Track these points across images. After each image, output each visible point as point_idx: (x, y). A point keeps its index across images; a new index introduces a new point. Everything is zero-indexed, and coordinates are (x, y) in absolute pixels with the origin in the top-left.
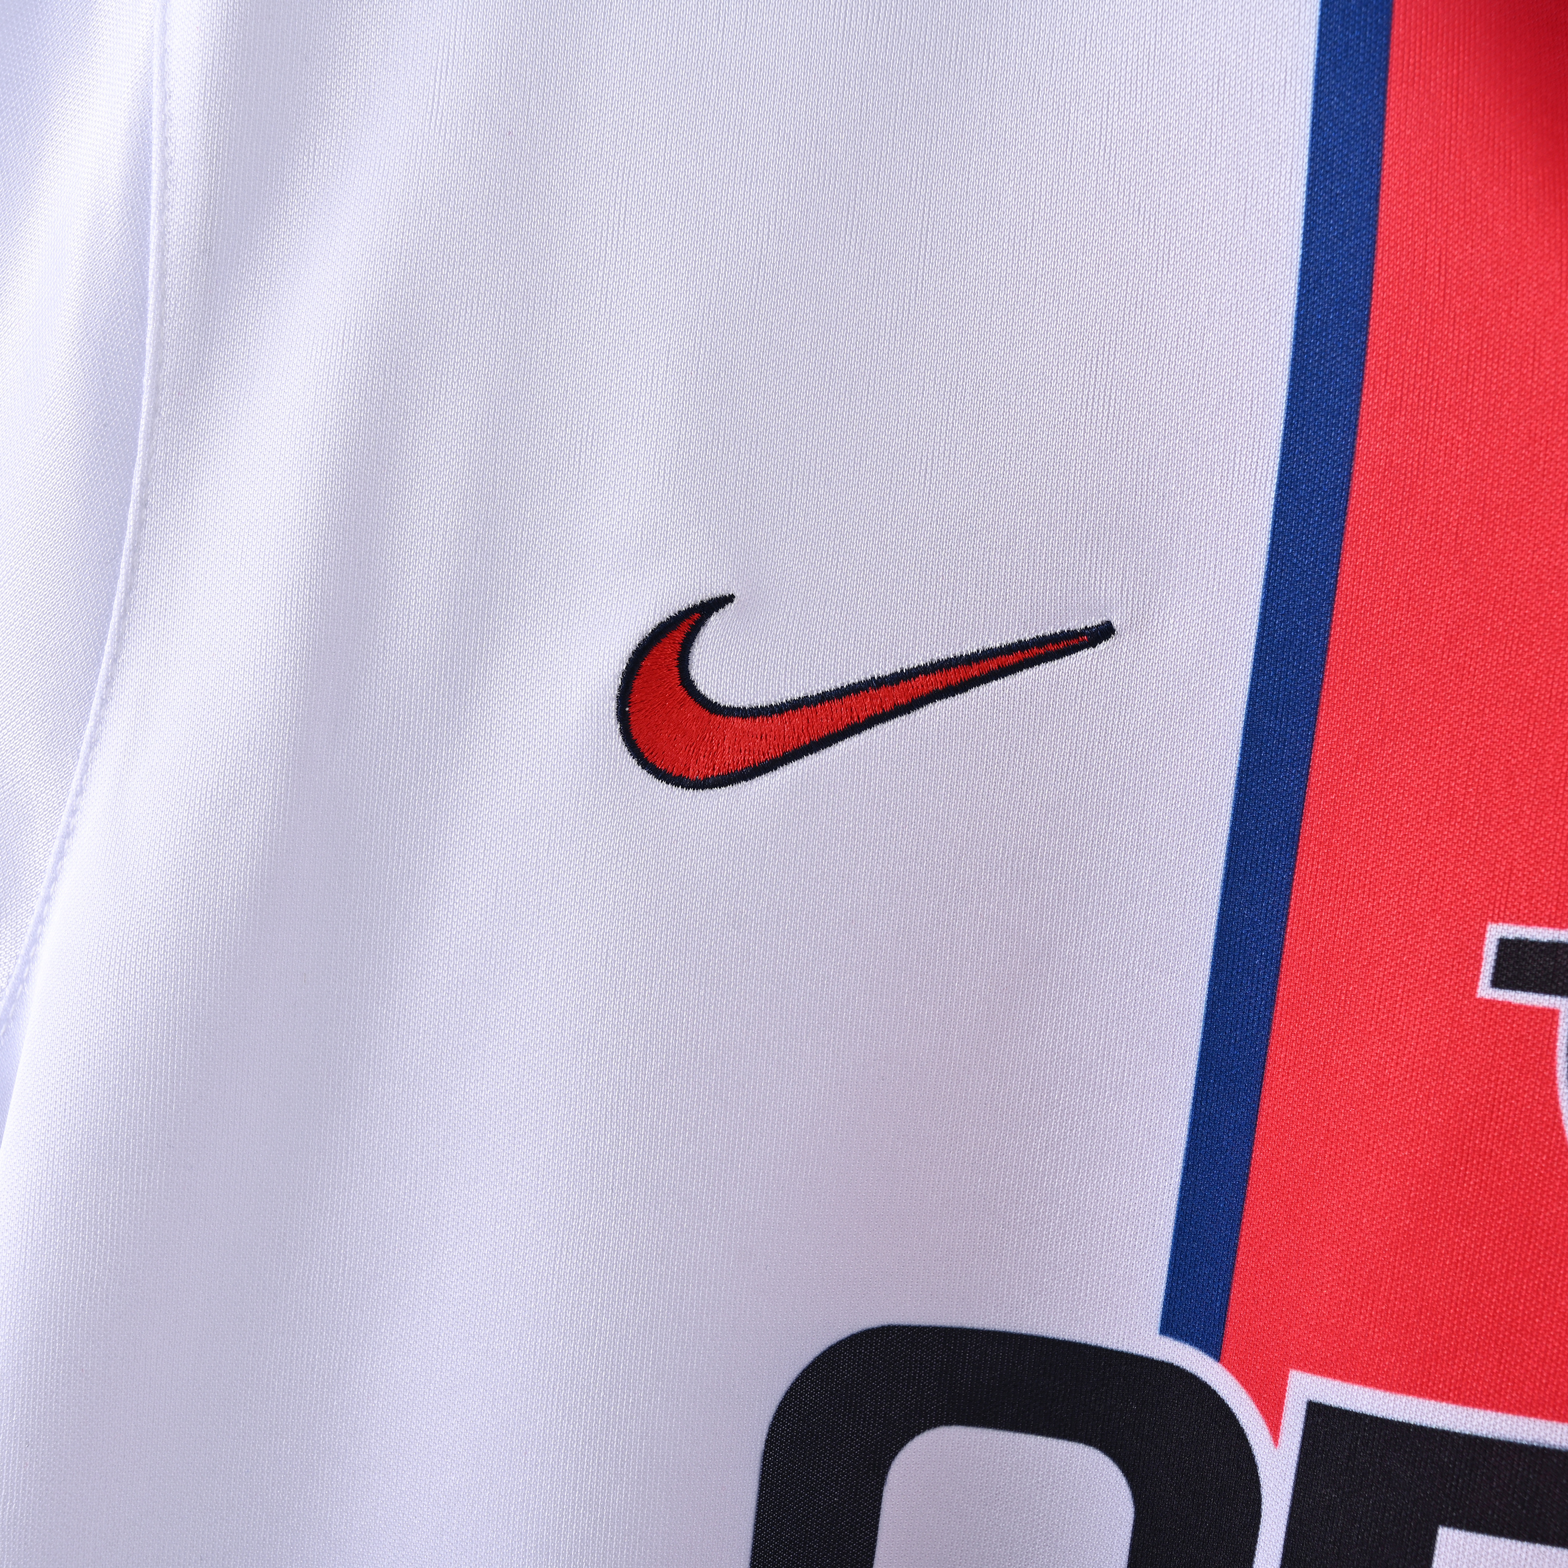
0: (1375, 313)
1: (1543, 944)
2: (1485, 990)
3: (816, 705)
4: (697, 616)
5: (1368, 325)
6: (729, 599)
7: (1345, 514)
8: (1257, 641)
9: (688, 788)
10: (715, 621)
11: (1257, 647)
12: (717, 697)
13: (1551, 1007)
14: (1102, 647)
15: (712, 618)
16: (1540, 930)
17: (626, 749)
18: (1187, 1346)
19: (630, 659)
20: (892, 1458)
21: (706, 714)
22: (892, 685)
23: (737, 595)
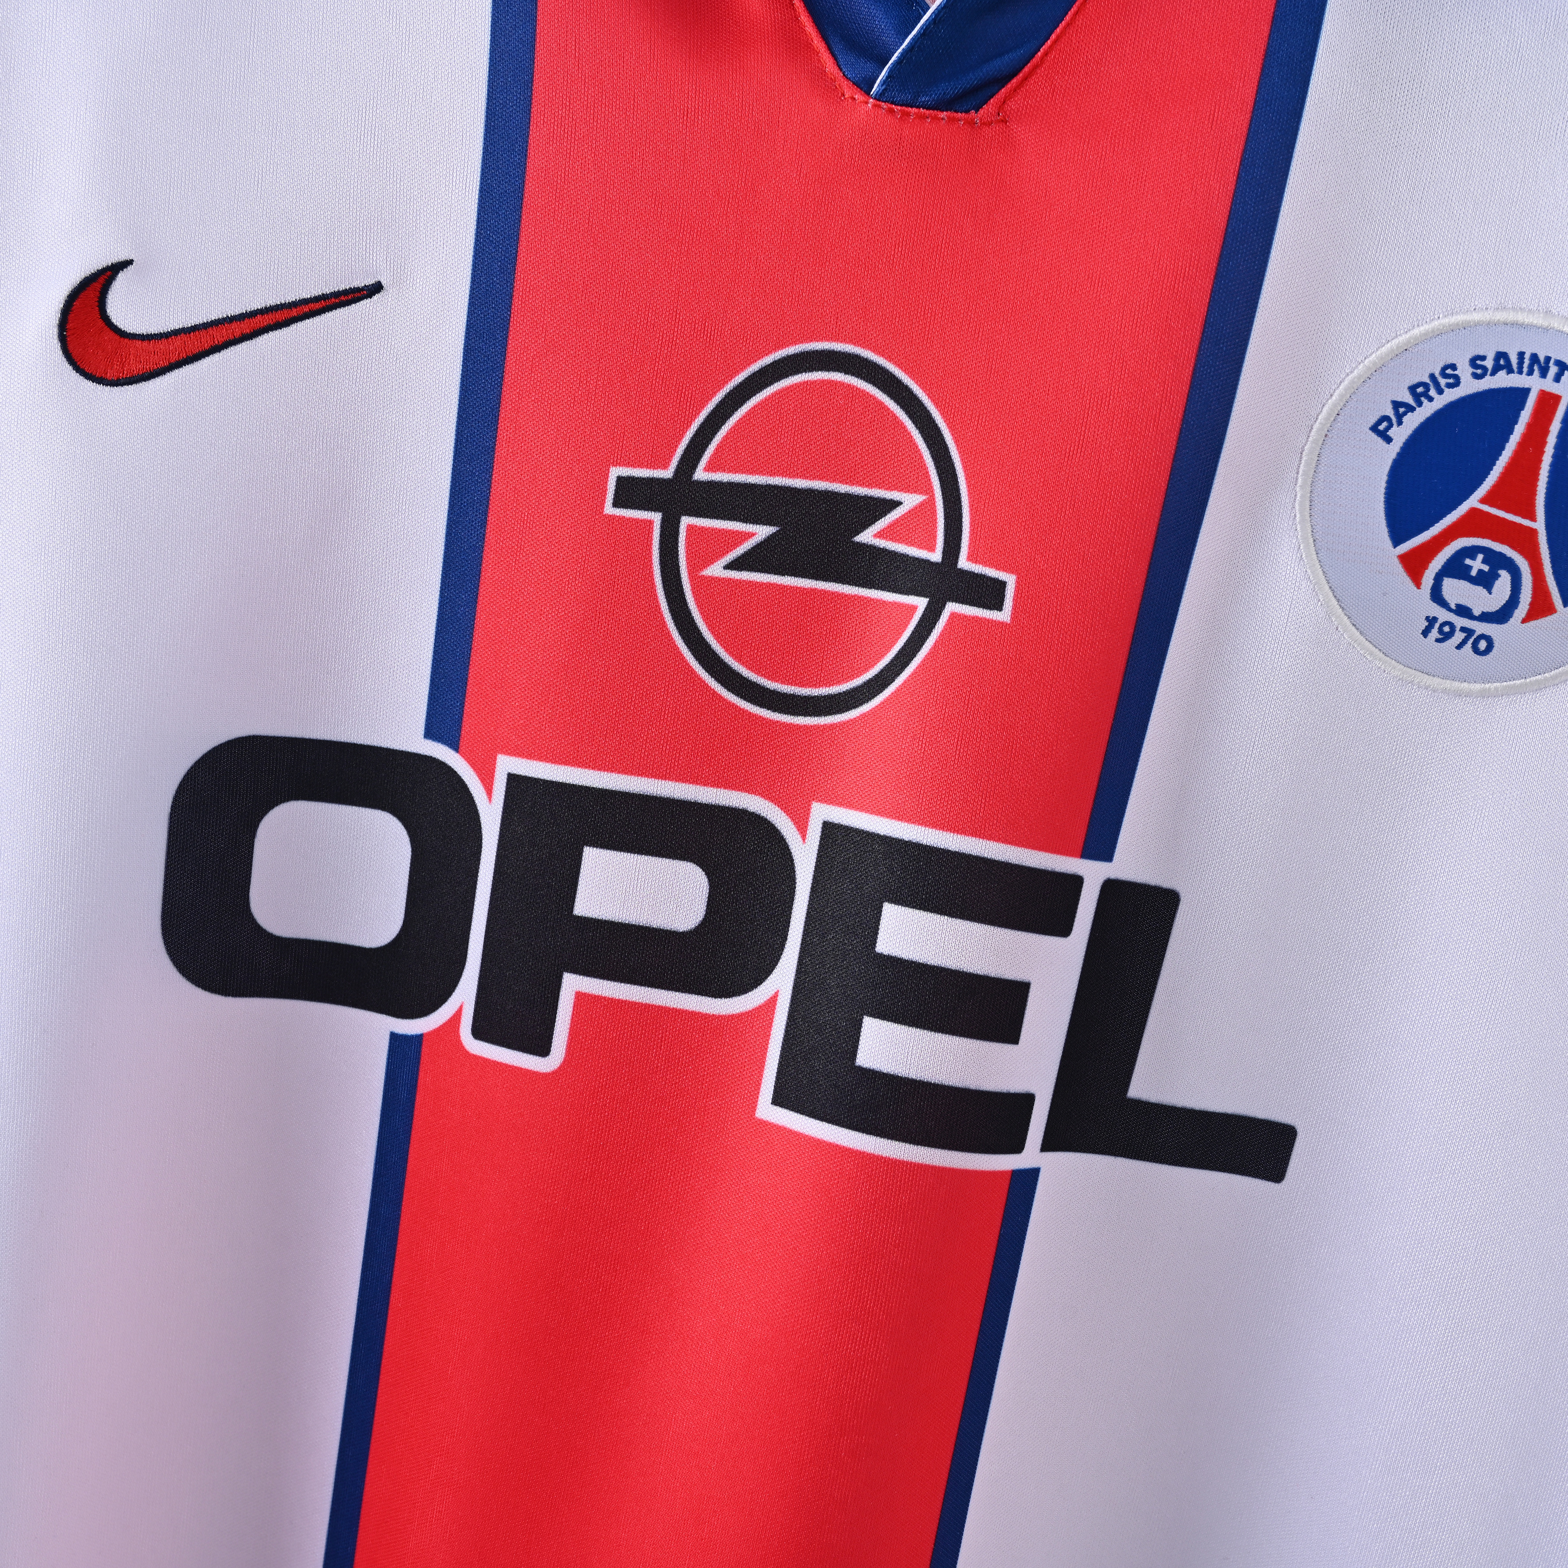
0: (536, 77)
1: (644, 479)
2: (609, 509)
3: (190, 333)
4: (109, 273)
5: (532, 85)
6: (129, 263)
7: (521, 208)
8: (470, 291)
9: (107, 385)
10: (122, 276)
11: (470, 295)
12: (125, 327)
13: (649, 519)
14: (375, 298)
15: (119, 275)
16: (642, 470)
17: (65, 359)
18: (440, 744)
19: (66, 301)
20: (260, 821)
21: (117, 337)
22: (240, 321)
23: (135, 259)
